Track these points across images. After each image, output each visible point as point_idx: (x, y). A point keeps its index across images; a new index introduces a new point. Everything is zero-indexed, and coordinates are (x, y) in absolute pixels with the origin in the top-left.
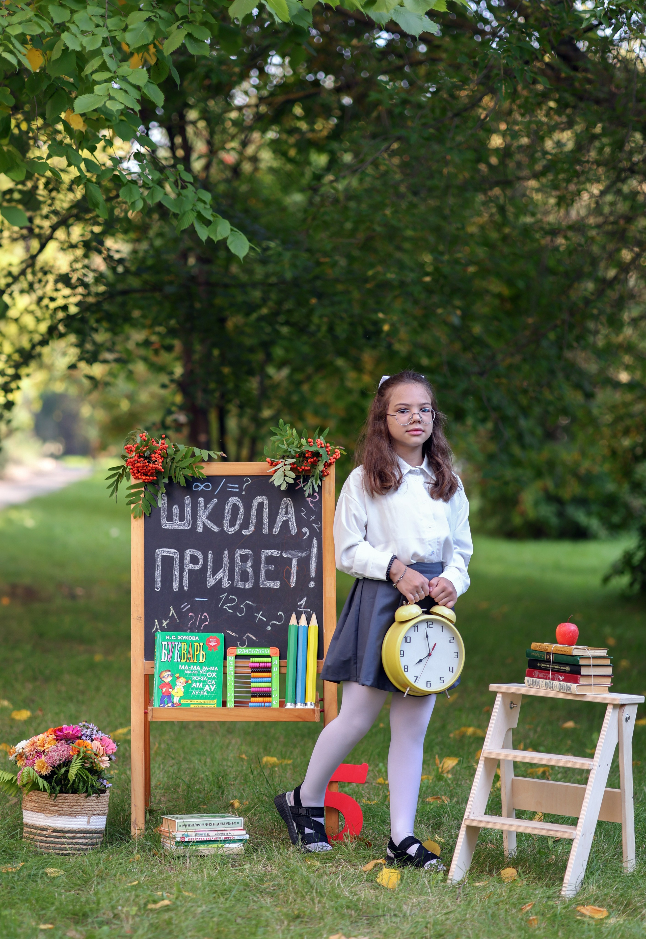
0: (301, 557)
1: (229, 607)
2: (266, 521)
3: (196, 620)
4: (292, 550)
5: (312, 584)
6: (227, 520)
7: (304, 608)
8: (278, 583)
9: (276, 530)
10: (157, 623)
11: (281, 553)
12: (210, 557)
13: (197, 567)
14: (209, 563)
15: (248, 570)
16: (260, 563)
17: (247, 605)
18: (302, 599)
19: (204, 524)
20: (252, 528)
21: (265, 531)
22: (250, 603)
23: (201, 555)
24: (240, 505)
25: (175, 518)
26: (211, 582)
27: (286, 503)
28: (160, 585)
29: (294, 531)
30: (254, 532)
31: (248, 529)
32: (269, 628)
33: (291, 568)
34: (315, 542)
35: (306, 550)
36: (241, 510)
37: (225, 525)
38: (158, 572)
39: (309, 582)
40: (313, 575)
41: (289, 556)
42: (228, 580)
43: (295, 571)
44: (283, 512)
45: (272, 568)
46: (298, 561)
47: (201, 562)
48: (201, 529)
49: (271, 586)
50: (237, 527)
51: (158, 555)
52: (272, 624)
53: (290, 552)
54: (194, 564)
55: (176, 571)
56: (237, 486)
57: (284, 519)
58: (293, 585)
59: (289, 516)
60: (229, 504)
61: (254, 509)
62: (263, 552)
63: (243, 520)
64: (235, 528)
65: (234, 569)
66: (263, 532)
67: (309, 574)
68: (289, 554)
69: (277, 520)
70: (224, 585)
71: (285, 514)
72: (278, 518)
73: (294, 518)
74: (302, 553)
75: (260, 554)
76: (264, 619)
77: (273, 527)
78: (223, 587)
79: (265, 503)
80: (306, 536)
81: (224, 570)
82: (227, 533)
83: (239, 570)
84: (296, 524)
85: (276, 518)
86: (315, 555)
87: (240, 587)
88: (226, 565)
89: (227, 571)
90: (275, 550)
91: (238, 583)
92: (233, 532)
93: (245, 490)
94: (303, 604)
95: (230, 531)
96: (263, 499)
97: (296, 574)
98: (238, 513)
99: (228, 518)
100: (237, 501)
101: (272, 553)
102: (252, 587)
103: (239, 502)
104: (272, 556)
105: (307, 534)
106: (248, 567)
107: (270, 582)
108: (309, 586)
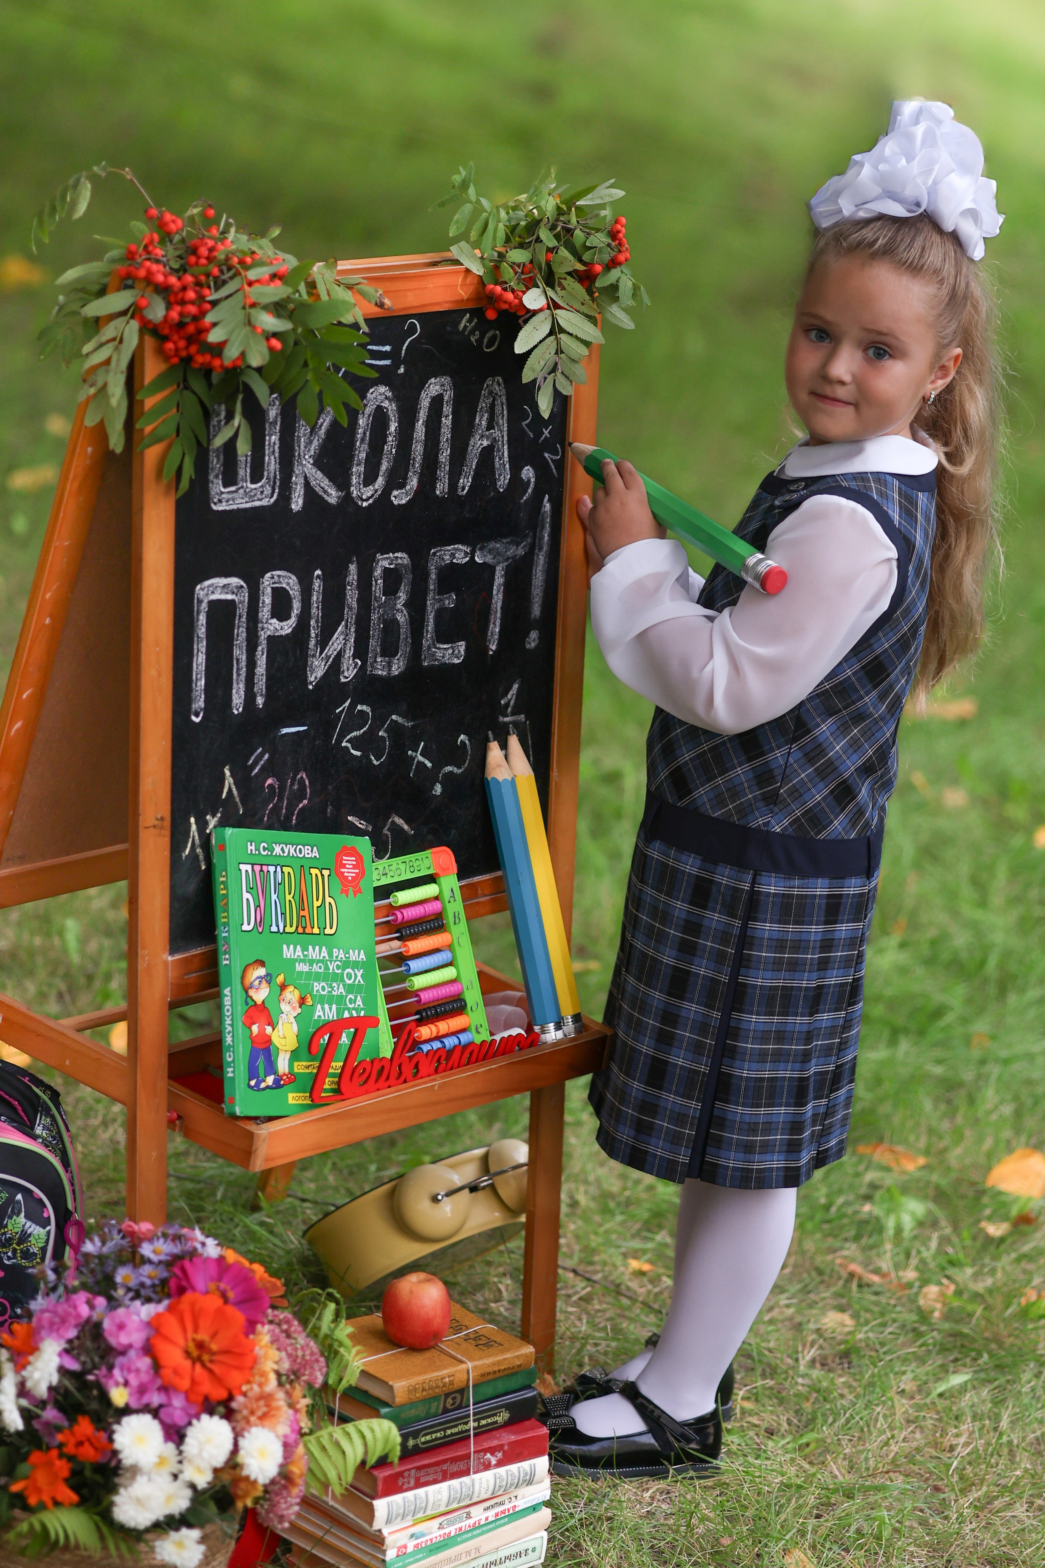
0: (515, 557)
1: (356, 743)
2: (444, 456)
3: (281, 799)
4: (497, 539)
5: (533, 640)
6: (359, 463)
7: (512, 712)
8: (462, 646)
9: (465, 482)
10: (194, 827)
11: (473, 553)
12: (317, 585)
13: (286, 628)
14: (314, 611)
15: (399, 617)
16: (426, 591)
17: (395, 730)
18: (510, 688)
19: (307, 484)
20: (413, 482)
21: (441, 488)
22: (400, 720)
23: (297, 587)
24: (391, 408)
25: (241, 472)
26: (317, 670)
27: (491, 393)
28: (201, 703)
29: (503, 480)
30: (416, 493)
31: (402, 486)
32: (438, 789)
33: (492, 596)
34: (547, 506)
35: (526, 536)
36: (393, 427)
37: (354, 480)
38: (200, 660)
39: (527, 635)
40: (536, 611)
41: (489, 559)
42: (355, 656)
43: (499, 604)
44: (484, 423)
45: (450, 601)
46: (508, 573)
47: (296, 606)
48: (300, 502)
49: (447, 659)
50: (380, 481)
51: (200, 602)
52: (445, 774)
53: (492, 545)
54: (281, 620)
55: (240, 653)
56: (388, 348)
57: (485, 443)
59: (495, 433)
60: (368, 411)
61: (420, 422)
62: (434, 554)
63: (395, 458)
64: (376, 487)
65: (369, 620)
66: (438, 492)
67: (528, 609)
68: (490, 552)
69: (470, 448)
70: (346, 674)
71: (488, 429)
72: (472, 443)
73: (506, 438)
74: (518, 545)
75: (427, 562)
76: (429, 765)
77: (460, 474)
78: (343, 680)
79: (446, 398)
80: (530, 491)
81: (346, 626)
82: (357, 504)
83: (379, 618)
84: (509, 456)
85: (468, 445)
86: (545, 548)
87: (380, 672)
88: (350, 609)
89: (353, 630)
90: (461, 547)
91: (376, 661)
92: (371, 501)
93: (405, 362)
94: (512, 703)
95: (364, 497)
96: (443, 385)
97: (502, 613)
98: (386, 436)
99: (363, 455)
100: (386, 398)
101: (453, 556)
102: (406, 669)
103: (390, 401)
104: (452, 563)
105: (532, 485)
106: (399, 606)
107: (445, 646)
108: (528, 646)
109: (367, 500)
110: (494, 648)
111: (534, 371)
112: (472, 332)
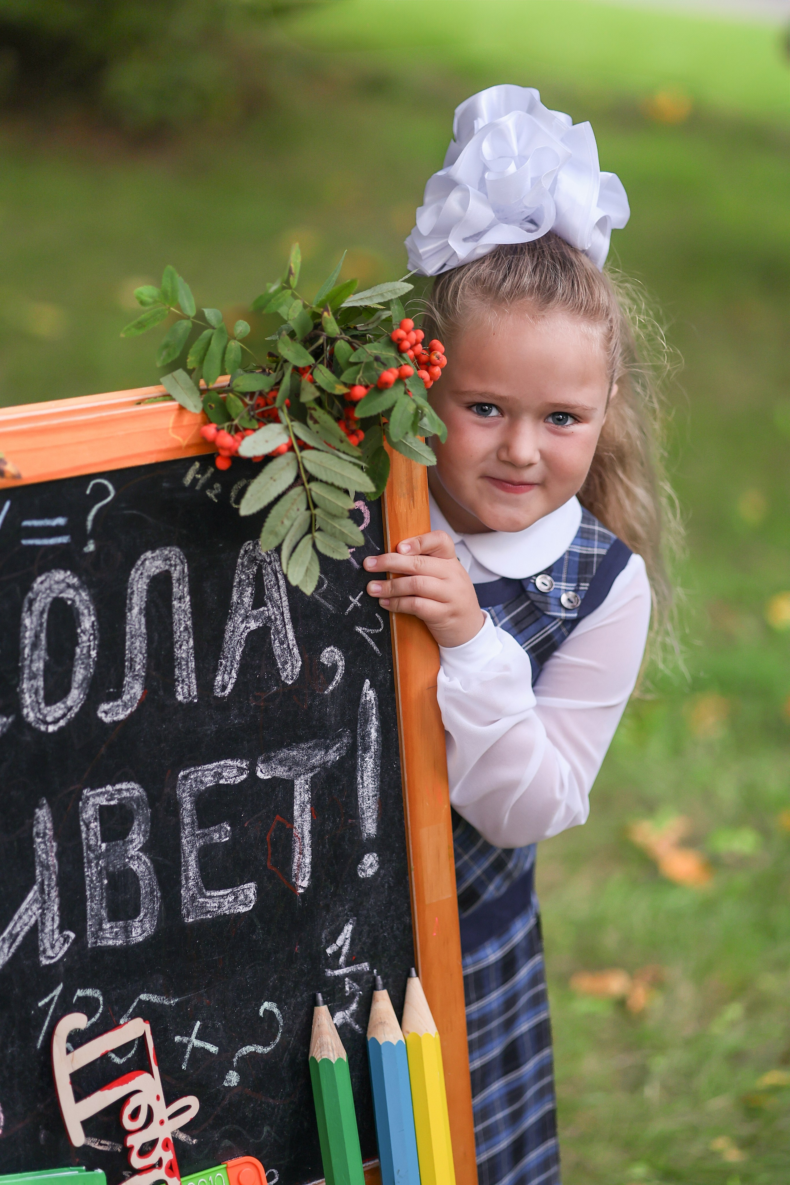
0: (323, 765)
2: (185, 648)
4: (289, 747)
5: (370, 865)
6: (33, 676)
7: (348, 963)
8: (250, 890)
9: (226, 680)
11: (252, 768)
15: (134, 866)
16: (178, 827)
18: (339, 931)
20: (134, 690)
21: (186, 689)
22: (154, 999)
24: (81, 599)
27: (253, 560)
29: (292, 668)
30: (141, 703)
31: (117, 696)
32: (233, 1078)
33: (291, 819)
34: (370, 694)
35: (340, 736)
36: (87, 622)
37: (28, 699)
39: (359, 860)
40: (370, 828)
41: (281, 772)
42: (62, 928)
43: (307, 827)
44: (247, 600)
45: (223, 834)
46: (314, 786)
49: (225, 910)
50: (75, 695)
52: (242, 1058)
53: (283, 754)
56: (60, 521)
57: (253, 625)
58: (304, 883)
59: (270, 610)
60: (37, 606)
61: (136, 611)
62: (186, 777)
63: (96, 663)
64: (69, 703)
65: (82, 877)
66: (180, 698)
67: (357, 828)
68: (281, 762)
69: (227, 636)
70: (50, 953)
71: (255, 606)
72: (230, 626)
73: (287, 615)
74: (327, 749)
75: (174, 788)
76: (213, 1049)
77: (216, 670)
78: (45, 962)
79: (175, 575)
80: (338, 678)
81: (42, 891)
82: (38, 731)
83: (100, 873)
84: (297, 638)
85: (223, 631)
86: (374, 747)
87: (111, 943)
88: (46, 867)
89: (54, 894)
90: (229, 762)
91: (101, 929)
92: (62, 723)
93: (94, 535)
94: (345, 950)
95: (49, 719)
96: (167, 559)
97: (312, 838)
98: (76, 636)
99: (39, 666)
100: (69, 586)
101: (218, 775)
102: (157, 932)
103: (76, 588)
104: (218, 786)
105: (341, 670)
106: (132, 852)
107: (222, 893)
108: (362, 875)
109: (56, 721)
110: (305, 884)
111: (276, 534)
112: (209, 485)
